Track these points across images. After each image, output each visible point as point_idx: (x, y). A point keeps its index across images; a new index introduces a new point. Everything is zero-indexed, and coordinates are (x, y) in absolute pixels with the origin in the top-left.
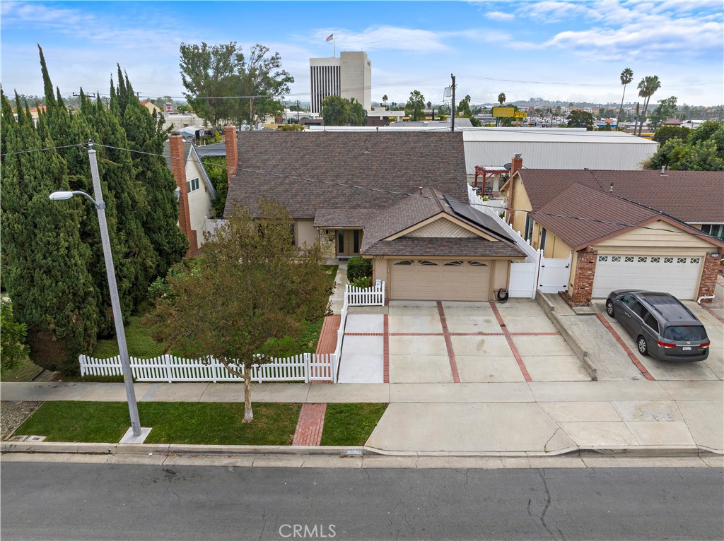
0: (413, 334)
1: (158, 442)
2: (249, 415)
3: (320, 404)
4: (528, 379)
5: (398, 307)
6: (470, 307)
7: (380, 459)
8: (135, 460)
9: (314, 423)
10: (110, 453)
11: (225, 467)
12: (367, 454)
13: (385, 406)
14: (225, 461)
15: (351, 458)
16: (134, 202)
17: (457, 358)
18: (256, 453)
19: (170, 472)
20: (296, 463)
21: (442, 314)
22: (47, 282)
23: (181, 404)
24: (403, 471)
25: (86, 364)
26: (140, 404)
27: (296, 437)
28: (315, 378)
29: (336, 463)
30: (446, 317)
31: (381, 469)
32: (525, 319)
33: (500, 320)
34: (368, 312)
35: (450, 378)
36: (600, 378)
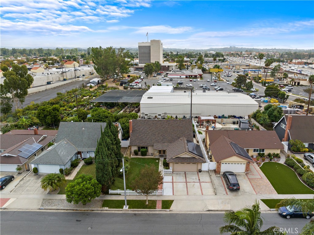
0: (179, 182)
1: (130, 209)
2: (147, 203)
3: (160, 200)
4: (202, 194)
5: (175, 173)
6: (193, 174)
7: (173, 212)
8: (127, 212)
9: (160, 204)
10: (122, 211)
11: (145, 213)
12: (170, 211)
13: (173, 201)
14: (144, 212)
15: (167, 211)
17: (188, 189)
18: (150, 210)
19: (135, 214)
20: (157, 212)
24: (177, 214)
25: (111, 191)
26: (127, 200)
27: (157, 207)
28: (159, 194)
29: (165, 212)
30: (187, 177)
31: (173, 214)
32: (205, 178)
33: (199, 178)
34: (168, 176)
35: (186, 194)
36: (217, 194)
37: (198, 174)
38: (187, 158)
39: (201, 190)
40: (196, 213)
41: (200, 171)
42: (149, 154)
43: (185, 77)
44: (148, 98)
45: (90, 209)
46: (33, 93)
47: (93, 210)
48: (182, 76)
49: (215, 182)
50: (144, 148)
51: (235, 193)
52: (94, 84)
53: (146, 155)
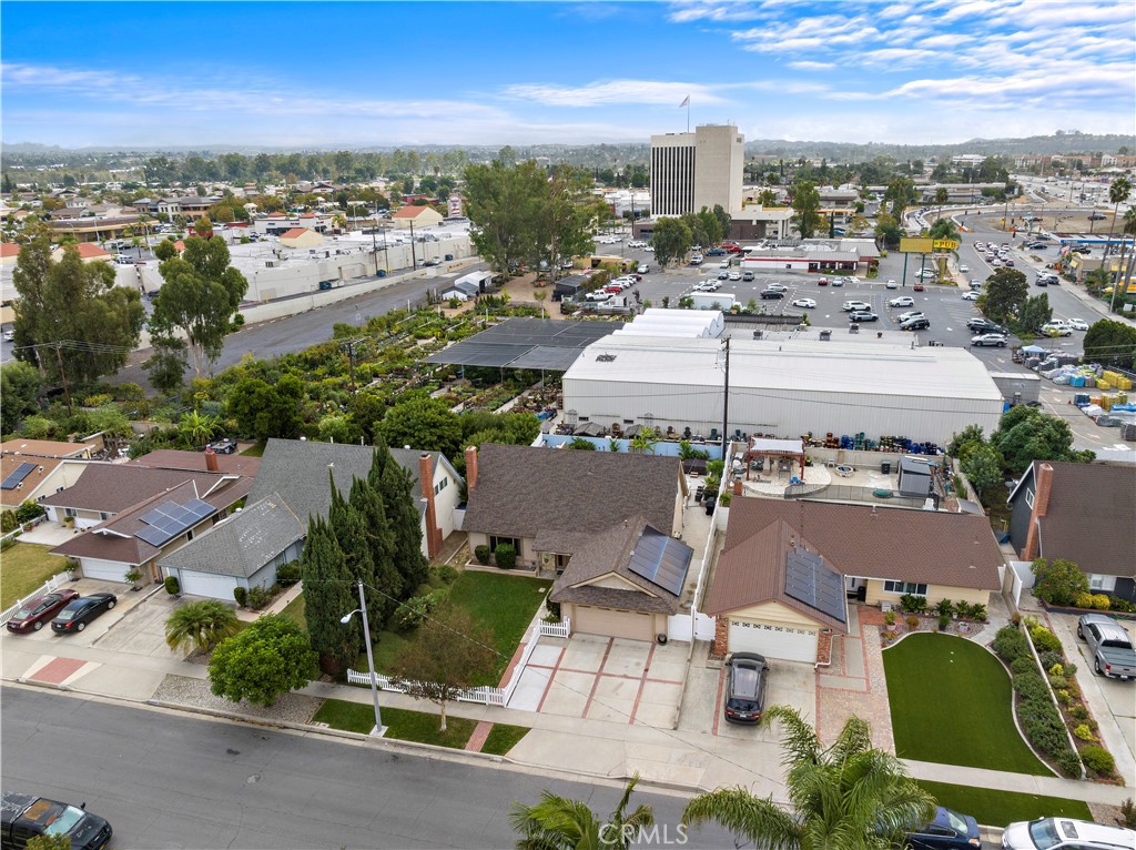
0: (575, 671)
1: (390, 737)
2: (444, 727)
3: (490, 723)
5: (578, 640)
6: (634, 647)
7: (510, 765)
8: (377, 747)
9: (482, 737)
10: (364, 740)
11: (425, 758)
12: (505, 761)
13: (528, 730)
14: (425, 754)
15: (495, 762)
16: (386, 550)
17: (595, 697)
18: (443, 751)
19: (395, 757)
20: (463, 761)
21: (607, 653)
22: (332, 629)
23: (407, 711)
24: (519, 775)
25: (352, 675)
26: (382, 709)
27: (468, 744)
28: (492, 702)
29: (486, 764)
30: (609, 656)
31: (507, 772)
32: (669, 665)
33: (648, 663)
34: (552, 644)
35: (581, 712)
36: (680, 728)
37: (653, 649)
38: (620, 592)
39: (636, 707)
40: (583, 780)
41: (663, 639)
42: (526, 564)
43: (806, 266)
44: (600, 359)
45: (278, 722)
46: (268, 321)
47: (285, 727)
48: (795, 266)
49: (693, 684)
50: (508, 541)
51: (742, 733)
52: (465, 292)
53: (512, 565)
